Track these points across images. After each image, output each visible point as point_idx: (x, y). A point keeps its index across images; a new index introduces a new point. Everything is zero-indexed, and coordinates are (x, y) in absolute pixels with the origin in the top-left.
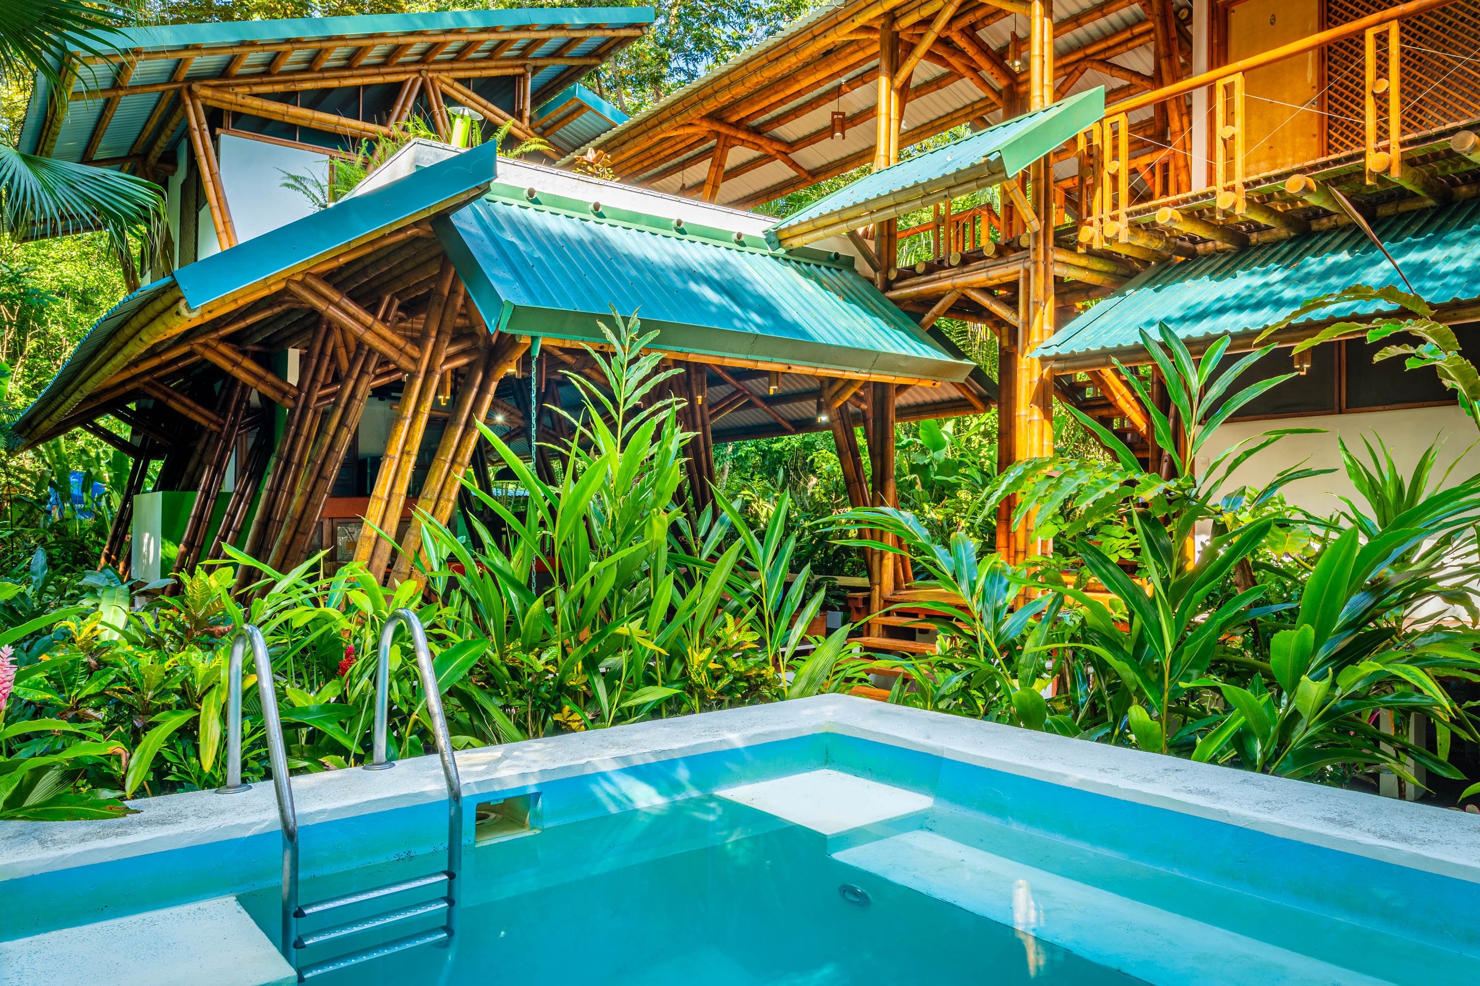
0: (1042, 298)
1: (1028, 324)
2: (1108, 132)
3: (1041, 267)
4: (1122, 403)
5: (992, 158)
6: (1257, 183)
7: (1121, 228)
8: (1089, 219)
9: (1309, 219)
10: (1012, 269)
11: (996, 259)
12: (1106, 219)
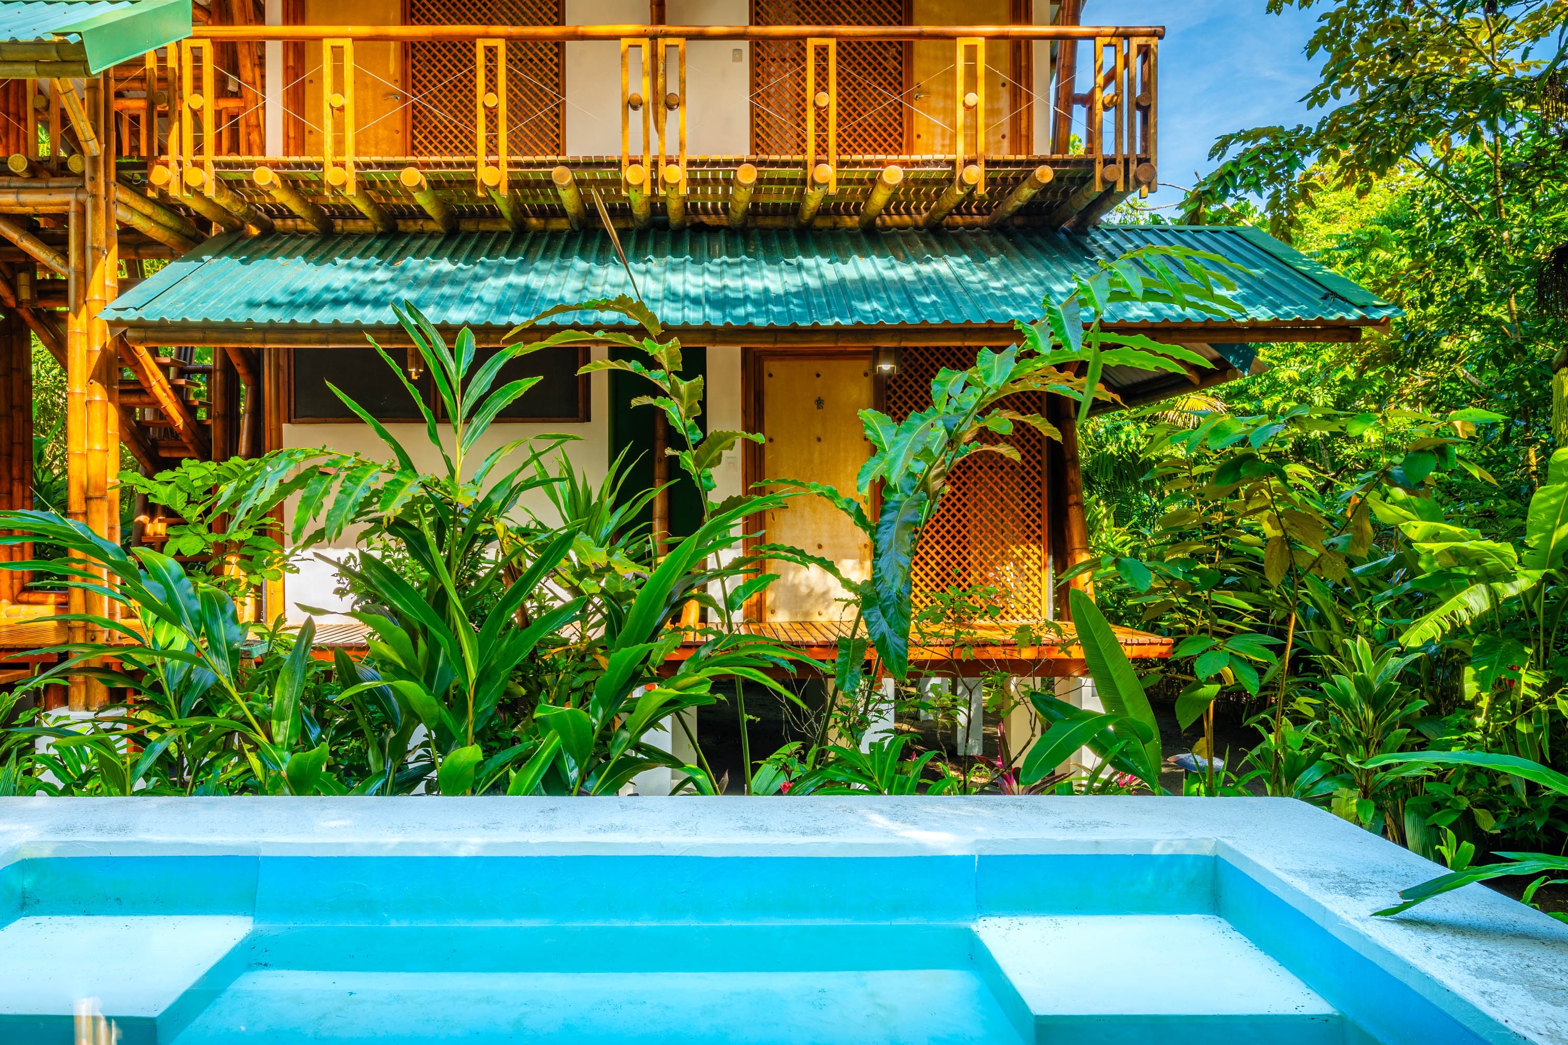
0: (103, 245)
1: (83, 276)
2: (187, 57)
3: (102, 204)
4: (157, 390)
5: (73, 39)
6: (368, 165)
7: (205, 178)
8: (163, 158)
9: (395, 217)
10: (58, 198)
11: (27, 179)
12: (187, 164)
